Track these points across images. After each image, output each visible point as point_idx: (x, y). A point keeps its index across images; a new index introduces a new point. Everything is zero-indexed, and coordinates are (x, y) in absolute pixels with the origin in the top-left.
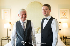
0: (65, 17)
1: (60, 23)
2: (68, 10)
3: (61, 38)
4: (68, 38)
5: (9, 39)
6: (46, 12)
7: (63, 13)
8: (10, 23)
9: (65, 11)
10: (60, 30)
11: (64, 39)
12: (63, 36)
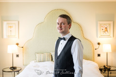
0: (108, 34)
1: (99, 44)
2: (112, 23)
3: (101, 70)
4: (112, 69)
5: (15, 70)
6: (63, 27)
7: (104, 28)
8: (17, 44)
9: (107, 25)
10: (99, 55)
11: (105, 71)
12: (104, 66)
